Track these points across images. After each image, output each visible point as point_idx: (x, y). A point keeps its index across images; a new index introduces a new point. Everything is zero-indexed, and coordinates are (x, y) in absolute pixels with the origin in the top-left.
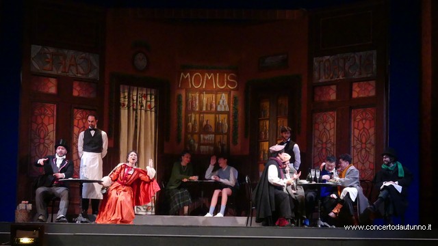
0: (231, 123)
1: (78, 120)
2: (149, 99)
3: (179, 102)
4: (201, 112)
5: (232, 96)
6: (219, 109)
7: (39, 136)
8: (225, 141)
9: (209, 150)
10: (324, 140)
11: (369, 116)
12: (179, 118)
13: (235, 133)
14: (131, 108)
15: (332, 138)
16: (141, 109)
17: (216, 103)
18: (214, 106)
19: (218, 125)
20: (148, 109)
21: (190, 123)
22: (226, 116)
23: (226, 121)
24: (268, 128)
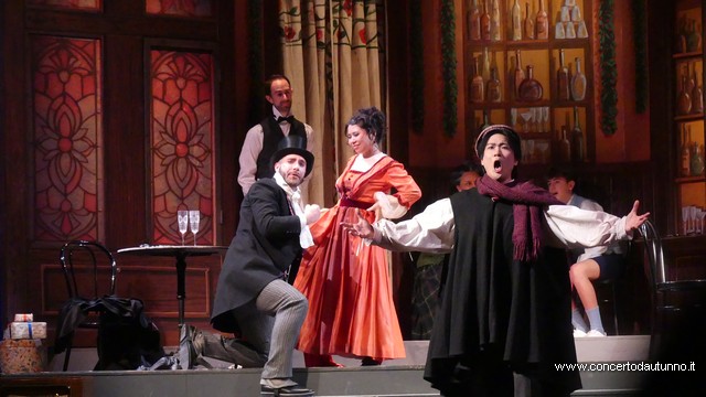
0: (596, 80)
1: (164, 82)
2: (360, 14)
3: (447, 19)
4: (508, 45)
6: (559, 35)
7: (57, 130)
8: (580, 123)
9: (537, 151)
12: (448, 65)
13: (608, 102)
14: (313, 41)
16: (340, 44)
17: (550, 17)
18: (546, 25)
19: (559, 80)
20: (361, 43)
21: (480, 78)
22: (580, 52)
23: (580, 68)
24: (700, 82)
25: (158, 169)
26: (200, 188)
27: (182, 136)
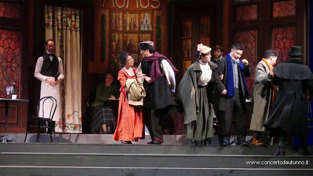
1: (4, 41)
2: (73, 19)
3: (103, 22)
4: (124, 31)
5: (155, 16)
6: (142, 29)
11: (290, 35)
12: (103, 38)
14: (56, 28)
15: (254, 57)
17: (139, 23)
18: (137, 25)
20: (73, 29)
21: (114, 43)
24: (190, 47)
26: (15, 78)
27: (9, 60)
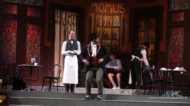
0: (121, 35)
1: (30, 30)
2: (72, 18)
3: (90, 20)
4: (103, 27)
5: (122, 17)
6: (114, 25)
7: (7, 39)
8: (117, 44)
10: (176, 45)
12: (90, 30)
13: (123, 40)
14: (62, 23)
15: (181, 43)
17: (112, 21)
18: (111, 23)
19: (113, 34)
20: (72, 25)
22: (118, 29)
23: (118, 32)
24: (143, 37)
25: (28, 48)
26: (36, 53)
27: (33, 42)
